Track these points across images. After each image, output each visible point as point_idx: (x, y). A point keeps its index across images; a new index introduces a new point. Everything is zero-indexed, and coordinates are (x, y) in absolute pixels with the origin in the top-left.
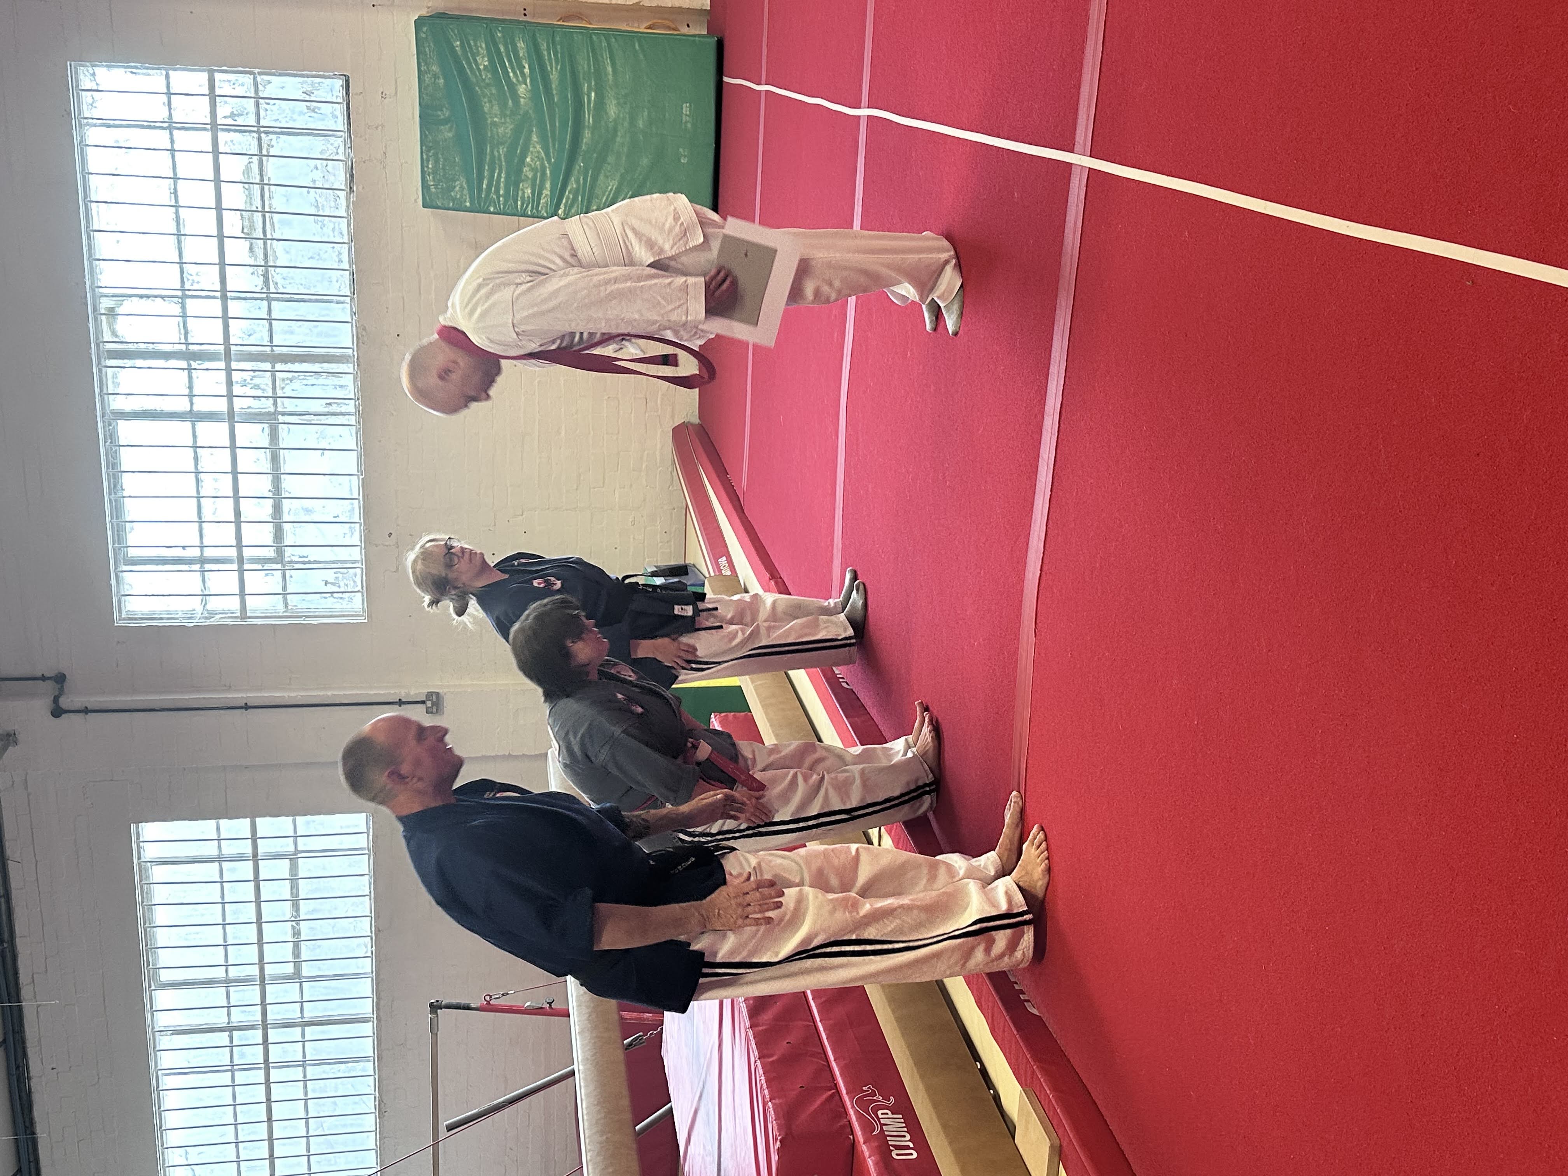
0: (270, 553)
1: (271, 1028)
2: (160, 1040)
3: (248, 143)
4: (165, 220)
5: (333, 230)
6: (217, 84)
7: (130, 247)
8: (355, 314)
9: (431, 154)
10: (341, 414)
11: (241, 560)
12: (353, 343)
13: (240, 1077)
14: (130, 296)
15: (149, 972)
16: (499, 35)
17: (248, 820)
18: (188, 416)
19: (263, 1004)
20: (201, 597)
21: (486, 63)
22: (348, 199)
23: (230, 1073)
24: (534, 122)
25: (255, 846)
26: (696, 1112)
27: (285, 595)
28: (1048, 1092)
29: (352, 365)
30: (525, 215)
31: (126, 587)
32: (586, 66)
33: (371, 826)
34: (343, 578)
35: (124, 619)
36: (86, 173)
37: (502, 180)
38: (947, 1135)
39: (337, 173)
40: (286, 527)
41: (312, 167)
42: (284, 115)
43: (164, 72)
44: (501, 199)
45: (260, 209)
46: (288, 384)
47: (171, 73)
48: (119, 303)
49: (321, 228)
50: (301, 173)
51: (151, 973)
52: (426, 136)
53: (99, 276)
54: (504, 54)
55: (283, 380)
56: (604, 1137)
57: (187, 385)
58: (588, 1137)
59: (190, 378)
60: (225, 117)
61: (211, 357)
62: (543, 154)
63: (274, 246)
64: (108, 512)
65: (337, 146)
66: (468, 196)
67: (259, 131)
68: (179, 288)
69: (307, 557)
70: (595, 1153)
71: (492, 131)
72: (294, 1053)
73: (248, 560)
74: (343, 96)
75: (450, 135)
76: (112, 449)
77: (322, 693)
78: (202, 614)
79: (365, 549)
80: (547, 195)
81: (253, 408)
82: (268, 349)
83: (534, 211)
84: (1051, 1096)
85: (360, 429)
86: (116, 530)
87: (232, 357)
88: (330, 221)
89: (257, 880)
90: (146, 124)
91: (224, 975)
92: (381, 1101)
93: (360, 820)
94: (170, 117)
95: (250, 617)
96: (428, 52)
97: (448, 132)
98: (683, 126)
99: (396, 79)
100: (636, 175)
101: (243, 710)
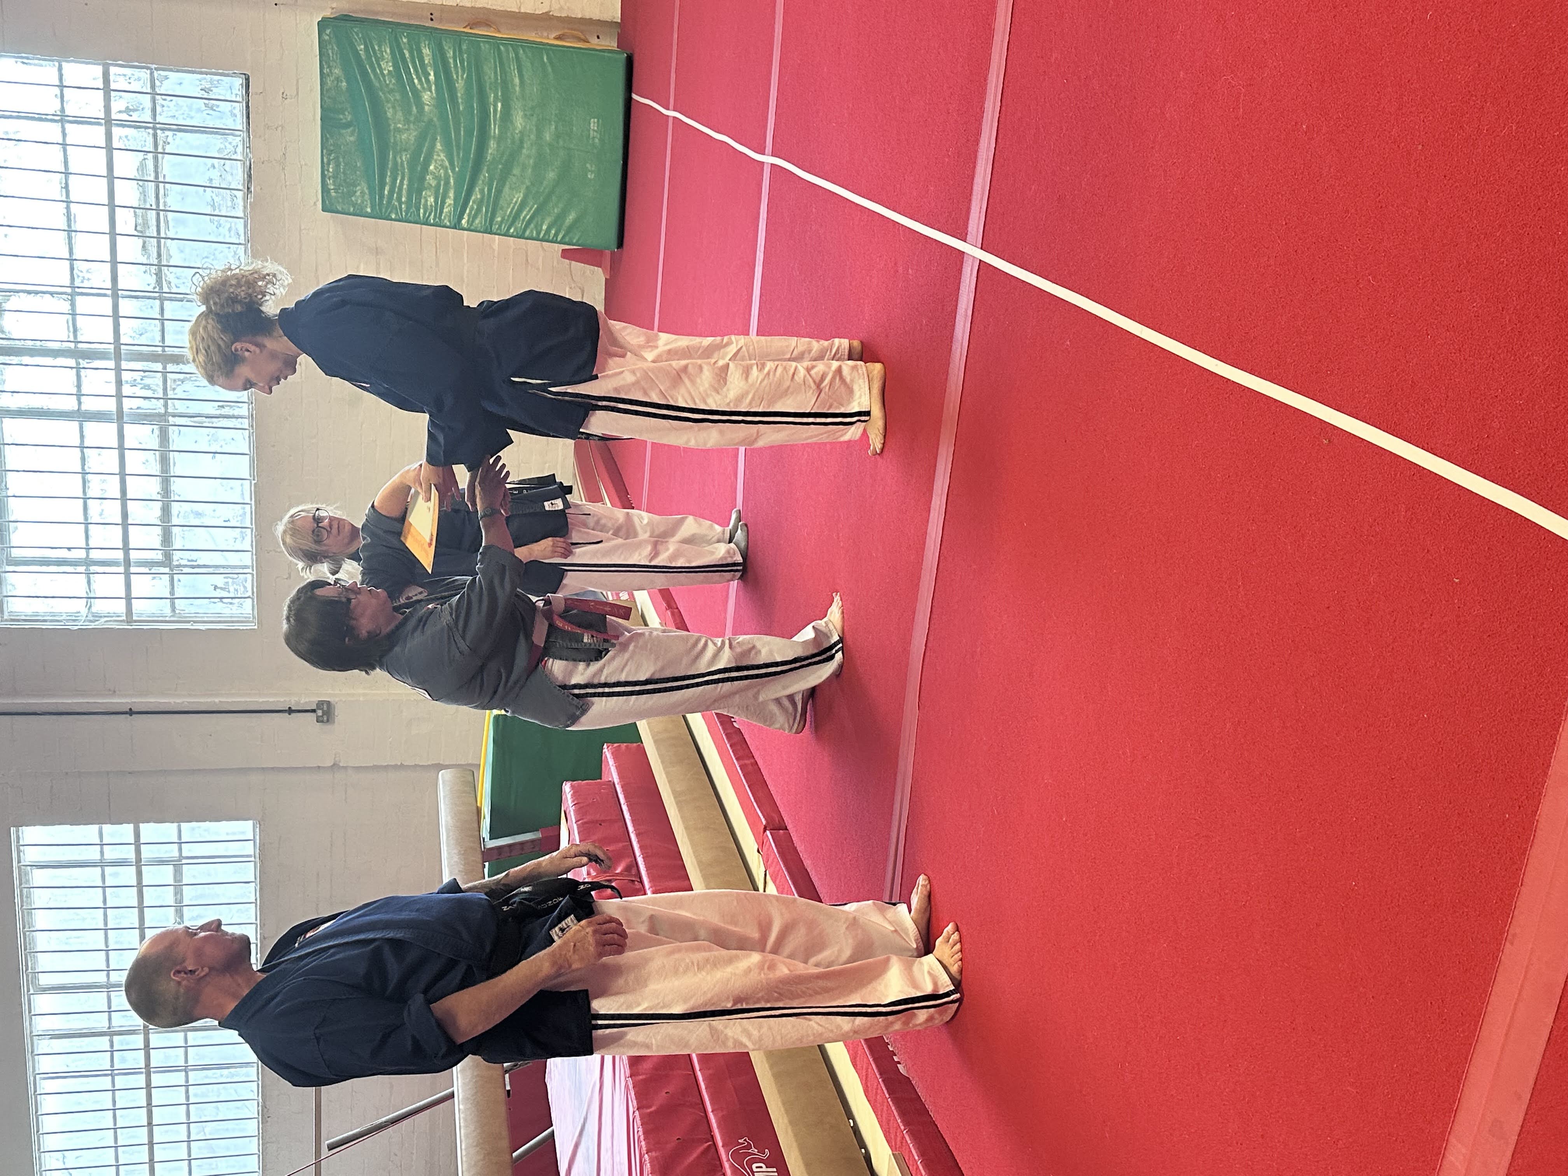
0: (158, 556)
2: (38, 1044)
3: (143, 139)
4: (56, 215)
5: (230, 230)
6: (112, 78)
9: (331, 158)
10: (233, 417)
11: (127, 563)
13: (120, 1081)
14: (18, 291)
15: (28, 976)
16: (405, 40)
17: (131, 826)
18: (76, 415)
20: (86, 600)
21: (391, 69)
22: (245, 199)
23: (110, 1077)
24: (439, 130)
25: (138, 852)
26: (577, 1146)
27: (172, 599)
28: (917, 1158)
30: (427, 223)
31: (9, 587)
32: (492, 76)
33: (258, 833)
34: (233, 583)
35: (6, 620)
37: (405, 186)
39: (234, 172)
40: (175, 530)
41: (209, 165)
42: (180, 112)
43: (57, 64)
44: (403, 206)
45: (154, 207)
46: (180, 385)
47: (64, 64)
48: (6, 298)
49: (217, 228)
50: (198, 171)
51: (30, 976)
52: (327, 139)
54: (408, 60)
55: (175, 381)
57: (75, 384)
59: (79, 376)
60: (120, 112)
61: (102, 355)
62: (447, 164)
63: (168, 245)
65: (235, 145)
66: (369, 201)
67: (155, 127)
68: (69, 285)
69: (196, 562)
71: (395, 137)
72: (177, 1058)
73: (135, 563)
74: (243, 95)
75: (352, 139)
77: (209, 700)
78: (87, 616)
79: (256, 555)
80: (450, 205)
81: (143, 409)
83: (437, 220)
84: (919, 1163)
85: (253, 433)
87: (123, 357)
88: (226, 221)
89: (140, 886)
90: (37, 116)
91: (106, 980)
92: (264, 1107)
93: (246, 828)
94: (63, 109)
95: (136, 621)
96: (331, 55)
97: (350, 136)
98: (591, 142)
99: (297, 82)
100: (542, 190)
101: (128, 715)
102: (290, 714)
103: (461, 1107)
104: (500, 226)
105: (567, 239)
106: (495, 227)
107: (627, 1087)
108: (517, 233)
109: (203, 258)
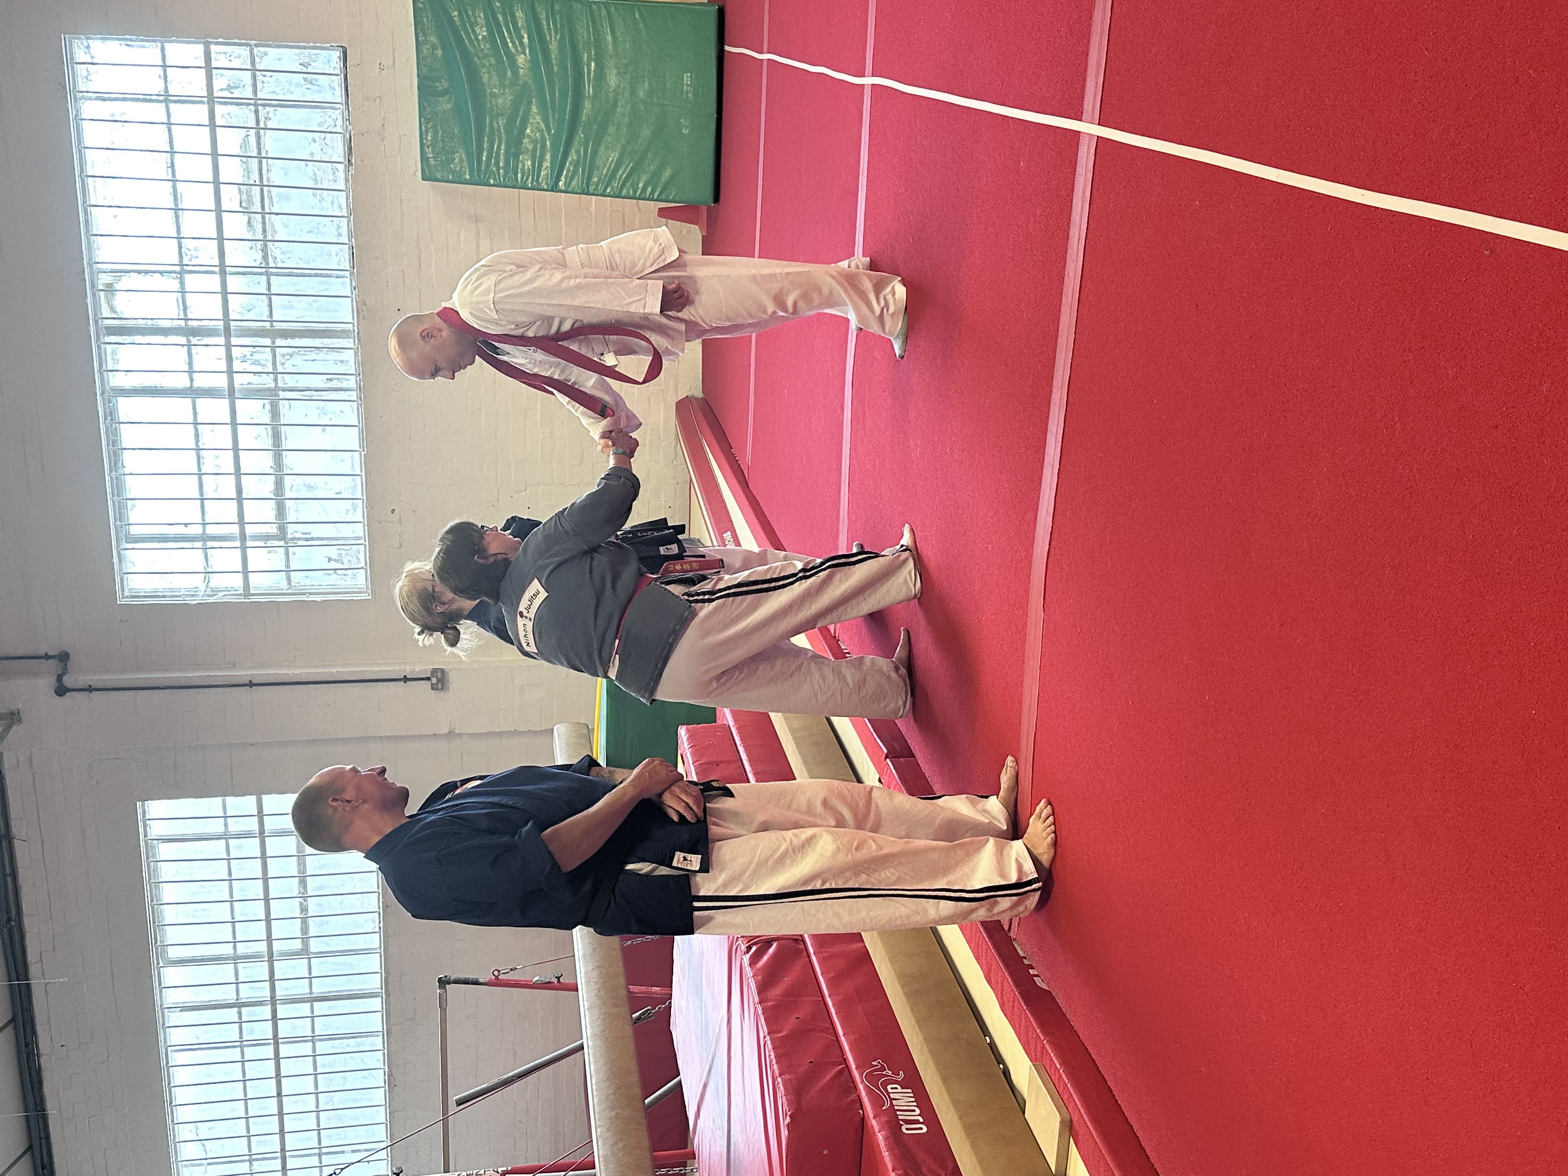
0: (273, 529)
1: (280, 1004)
2: (169, 1017)
3: (245, 116)
4: (162, 194)
5: (332, 203)
6: (213, 56)
7: (128, 222)
8: (355, 288)
9: (429, 126)
10: (342, 389)
11: (243, 537)
12: (353, 318)
13: (250, 1053)
14: (128, 272)
15: (157, 949)
16: (498, 4)
17: (254, 798)
18: (188, 392)
19: (272, 980)
20: (204, 574)
21: (485, 34)
22: (346, 172)
23: (239, 1049)
24: (534, 94)
25: (261, 823)
26: (705, 1086)
27: (288, 571)
28: (1058, 1066)
29: (352, 340)
30: (524, 187)
31: (128, 564)
32: (585, 35)
35: (127, 597)
36: (82, 148)
37: (502, 151)
38: (957, 1110)
39: (335, 145)
40: (288, 503)
41: (310, 139)
42: (281, 87)
43: (159, 45)
44: (501, 171)
45: (258, 183)
46: (288, 359)
47: (167, 45)
48: (118, 278)
49: (320, 202)
50: (299, 144)
51: (159, 949)
52: (424, 107)
53: (97, 252)
54: (502, 24)
55: (284, 355)
56: (614, 1113)
57: (187, 361)
58: (598, 1113)
59: (190, 354)
60: (221, 90)
61: (211, 332)
62: (543, 125)
63: (273, 220)
64: (109, 490)
65: (335, 118)
66: (467, 168)
67: (256, 103)
68: (178, 263)
69: (310, 534)
70: (605, 1129)
71: (491, 102)
72: (303, 1028)
73: (251, 537)
74: (341, 68)
75: (449, 106)
76: (112, 426)
77: (326, 670)
78: (205, 591)
79: (368, 525)
80: (547, 167)
81: (253, 384)
82: (268, 324)
83: (535, 183)
84: (1061, 1071)
85: (361, 404)
86: (117, 507)
87: (232, 333)
88: (329, 195)
89: (264, 857)
90: (141, 97)
91: (232, 952)
92: (390, 1075)
94: (167, 90)
95: (253, 595)
96: (426, 23)
97: (447, 104)
98: (684, 97)
99: (394, 52)
100: (637, 146)
101: (248, 687)
102: (405, 683)
104: (597, 186)
105: (663, 197)
106: (592, 188)
107: (756, 1012)
108: (614, 193)
109: (308, 232)
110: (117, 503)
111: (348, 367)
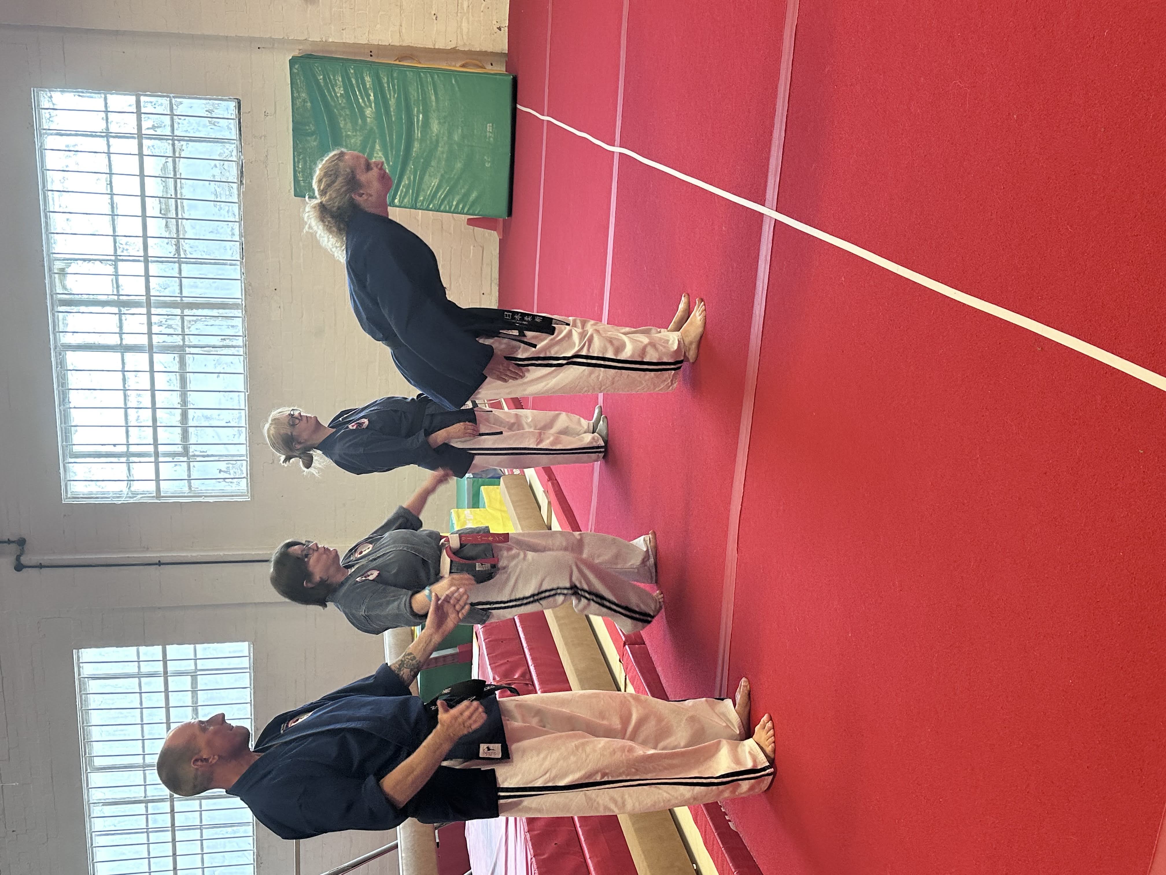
0: (179, 449)
1: (176, 801)
2: (93, 810)
3: (165, 148)
4: (103, 204)
5: (228, 212)
6: (142, 104)
7: (77, 224)
8: (243, 274)
9: (300, 158)
10: (232, 347)
11: (157, 454)
12: (242, 295)
13: (153, 837)
14: (77, 260)
15: (86, 759)
16: (352, 71)
17: (160, 647)
18: (119, 348)
20: (126, 482)
21: (342, 92)
22: (239, 190)
23: (146, 834)
24: (378, 136)
25: (165, 666)
27: (189, 480)
29: (241, 311)
31: (71, 474)
32: (416, 95)
33: (252, 651)
34: (233, 467)
35: (69, 498)
36: (44, 170)
39: (231, 170)
40: (191, 430)
41: (213, 165)
42: (192, 127)
43: (103, 96)
45: (173, 196)
46: (193, 324)
47: (108, 96)
48: (69, 264)
49: (219, 210)
50: (206, 170)
51: (88, 759)
52: (297, 144)
53: (54, 245)
54: (355, 85)
55: (190, 321)
57: (118, 325)
59: (120, 320)
60: (148, 129)
61: (137, 304)
63: (184, 224)
64: (58, 420)
65: (231, 150)
67: (174, 139)
68: (113, 254)
69: (206, 452)
71: (346, 141)
72: (194, 819)
73: (162, 454)
74: (236, 114)
76: (61, 373)
77: (216, 554)
78: (127, 494)
79: (249, 446)
81: (167, 342)
85: (246, 358)
86: (64, 432)
87: (152, 305)
88: (226, 205)
89: (167, 691)
90: (89, 133)
91: (142, 761)
92: (258, 855)
93: (243, 647)
94: (107, 128)
95: (163, 497)
96: (299, 83)
97: (314, 142)
98: (487, 140)
99: (275, 103)
100: (452, 176)
101: (157, 566)
103: (403, 855)
104: (423, 203)
105: (471, 211)
106: (419, 204)
107: (525, 838)
108: (435, 208)
109: (210, 232)
110: (64, 429)
111: (237, 330)
